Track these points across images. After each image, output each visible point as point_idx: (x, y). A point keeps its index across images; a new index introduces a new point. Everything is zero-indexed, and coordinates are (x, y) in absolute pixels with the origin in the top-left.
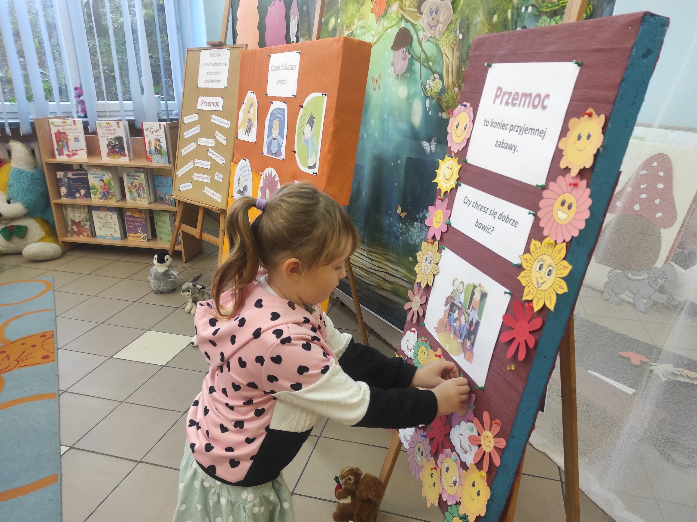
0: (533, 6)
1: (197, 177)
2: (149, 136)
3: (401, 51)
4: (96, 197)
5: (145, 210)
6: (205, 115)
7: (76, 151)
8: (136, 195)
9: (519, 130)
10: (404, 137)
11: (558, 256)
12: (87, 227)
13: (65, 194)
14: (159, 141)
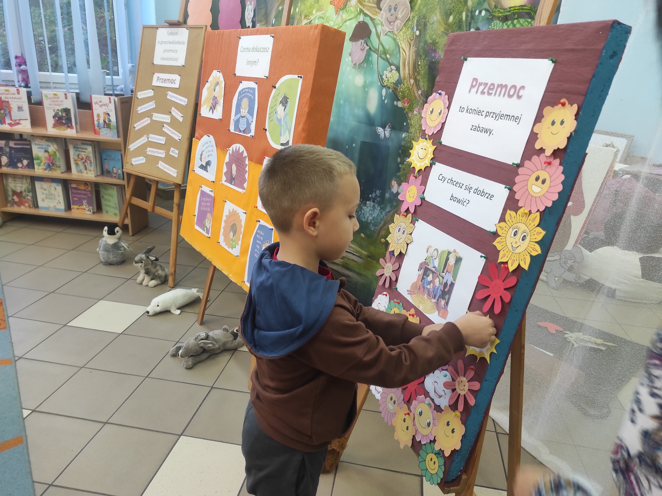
0: (486, 10)
1: (150, 151)
2: (97, 110)
3: (359, 43)
4: (40, 167)
5: (91, 183)
6: (160, 92)
7: (20, 120)
8: (82, 167)
9: (494, 116)
10: (360, 122)
11: (532, 224)
12: (29, 198)
13: (6, 164)
14: (108, 114)
